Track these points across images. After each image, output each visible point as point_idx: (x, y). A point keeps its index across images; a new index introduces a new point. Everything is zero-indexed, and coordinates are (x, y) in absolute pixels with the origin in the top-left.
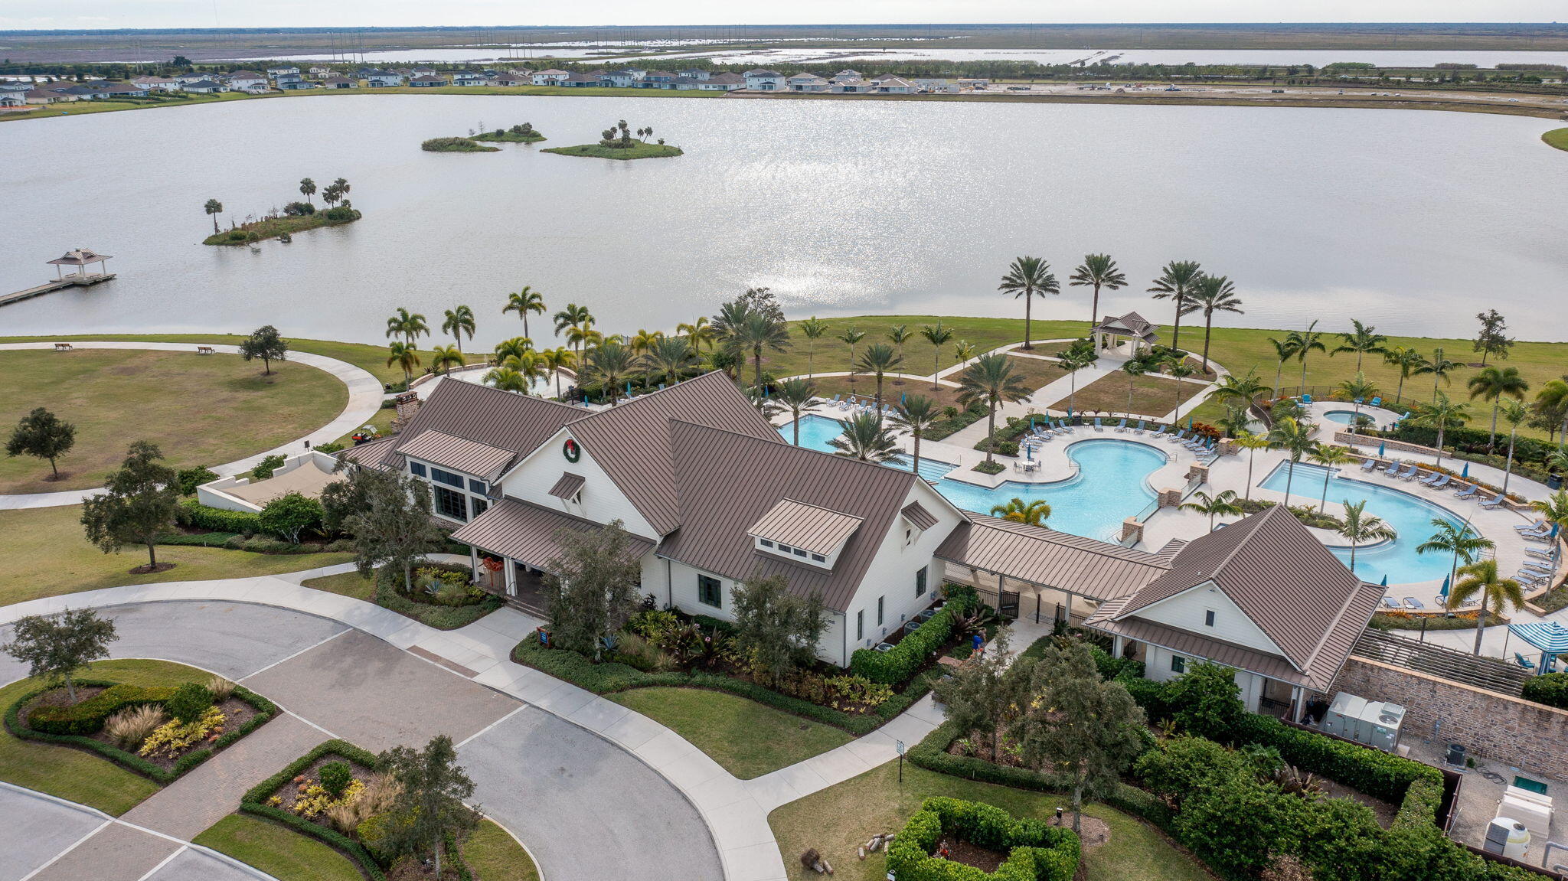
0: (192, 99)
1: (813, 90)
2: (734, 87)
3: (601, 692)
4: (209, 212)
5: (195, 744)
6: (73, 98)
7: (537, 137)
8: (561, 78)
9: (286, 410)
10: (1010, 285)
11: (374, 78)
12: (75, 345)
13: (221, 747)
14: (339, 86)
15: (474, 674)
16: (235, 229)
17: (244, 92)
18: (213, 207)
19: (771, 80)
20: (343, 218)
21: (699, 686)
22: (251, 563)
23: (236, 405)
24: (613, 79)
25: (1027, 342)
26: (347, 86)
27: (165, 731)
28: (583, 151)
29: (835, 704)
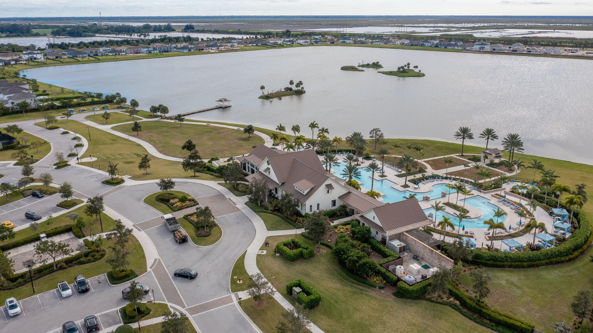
0: (284, 46)
1: (499, 51)
2: (468, 48)
3: (255, 212)
4: (261, 89)
5: (182, 206)
6: (250, 45)
7: (380, 66)
8: (406, 42)
9: (247, 147)
10: (458, 135)
11: (343, 40)
12: (211, 124)
13: (186, 208)
14: (331, 43)
15: (236, 205)
16: (268, 94)
17: (301, 44)
18: (263, 88)
19: (483, 46)
20: (300, 93)
21: (274, 214)
22: (212, 178)
23: (237, 144)
24: (424, 43)
25: (462, 154)
26: (334, 43)
27: (179, 204)
28: (390, 73)
29: (297, 223)
